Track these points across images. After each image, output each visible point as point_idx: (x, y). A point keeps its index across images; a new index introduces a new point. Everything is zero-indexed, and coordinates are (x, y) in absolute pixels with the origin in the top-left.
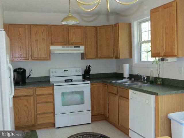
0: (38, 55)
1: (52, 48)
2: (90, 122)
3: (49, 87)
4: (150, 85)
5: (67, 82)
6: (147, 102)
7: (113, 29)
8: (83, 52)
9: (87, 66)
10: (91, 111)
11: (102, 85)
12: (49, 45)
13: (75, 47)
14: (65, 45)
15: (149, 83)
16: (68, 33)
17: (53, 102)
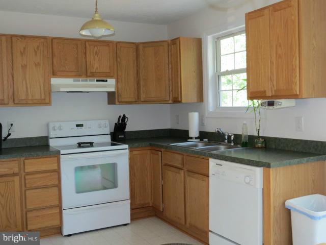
0: (27, 95)
1: (54, 81)
2: (129, 221)
3: (50, 157)
4: (242, 149)
5: (83, 147)
6: (248, 180)
7: (170, 48)
8: (113, 90)
9: (120, 117)
10: (129, 201)
11: (149, 152)
12: (48, 76)
13: (97, 81)
14: (80, 76)
15: (239, 146)
16: (85, 53)
17: (58, 186)
